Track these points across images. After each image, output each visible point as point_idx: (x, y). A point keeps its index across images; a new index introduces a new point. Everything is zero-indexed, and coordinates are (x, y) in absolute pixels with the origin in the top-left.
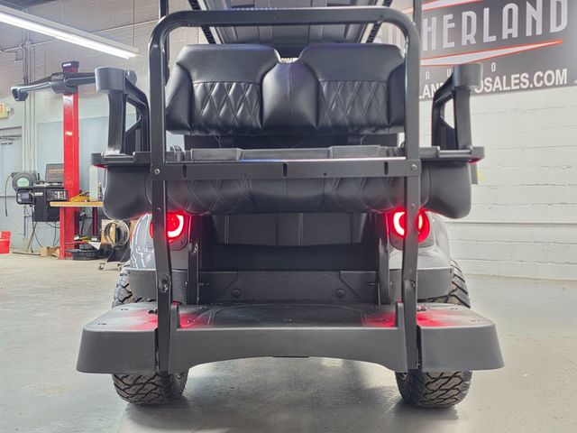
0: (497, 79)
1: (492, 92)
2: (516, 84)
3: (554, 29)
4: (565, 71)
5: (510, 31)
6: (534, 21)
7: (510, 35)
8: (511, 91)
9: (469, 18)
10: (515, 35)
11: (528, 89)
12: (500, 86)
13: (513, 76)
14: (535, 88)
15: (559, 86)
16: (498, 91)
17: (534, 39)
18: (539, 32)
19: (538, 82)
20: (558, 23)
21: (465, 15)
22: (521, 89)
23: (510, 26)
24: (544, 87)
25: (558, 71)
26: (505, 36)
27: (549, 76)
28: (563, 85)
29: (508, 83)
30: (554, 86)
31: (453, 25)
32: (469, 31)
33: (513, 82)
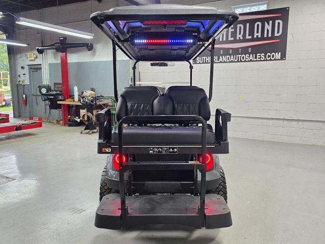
0: (251, 55)
1: (248, 61)
2: (259, 58)
3: (276, 35)
4: (280, 53)
5: (257, 34)
6: (268, 31)
7: (257, 36)
8: (257, 61)
9: (240, 27)
10: (260, 36)
11: (264, 60)
12: (252, 58)
13: (258, 55)
14: (267, 60)
15: (277, 60)
16: (251, 61)
17: (268, 38)
18: (270, 35)
19: (268, 58)
20: (278, 32)
21: (239, 26)
22: (261, 60)
23: (258, 32)
24: (271, 60)
25: (277, 53)
26: (255, 37)
27: (273, 55)
28: (279, 60)
29: (256, 58)
30: (275, 60)
31: (233, 30)
32: (240, 34)
33: (258, 57)
